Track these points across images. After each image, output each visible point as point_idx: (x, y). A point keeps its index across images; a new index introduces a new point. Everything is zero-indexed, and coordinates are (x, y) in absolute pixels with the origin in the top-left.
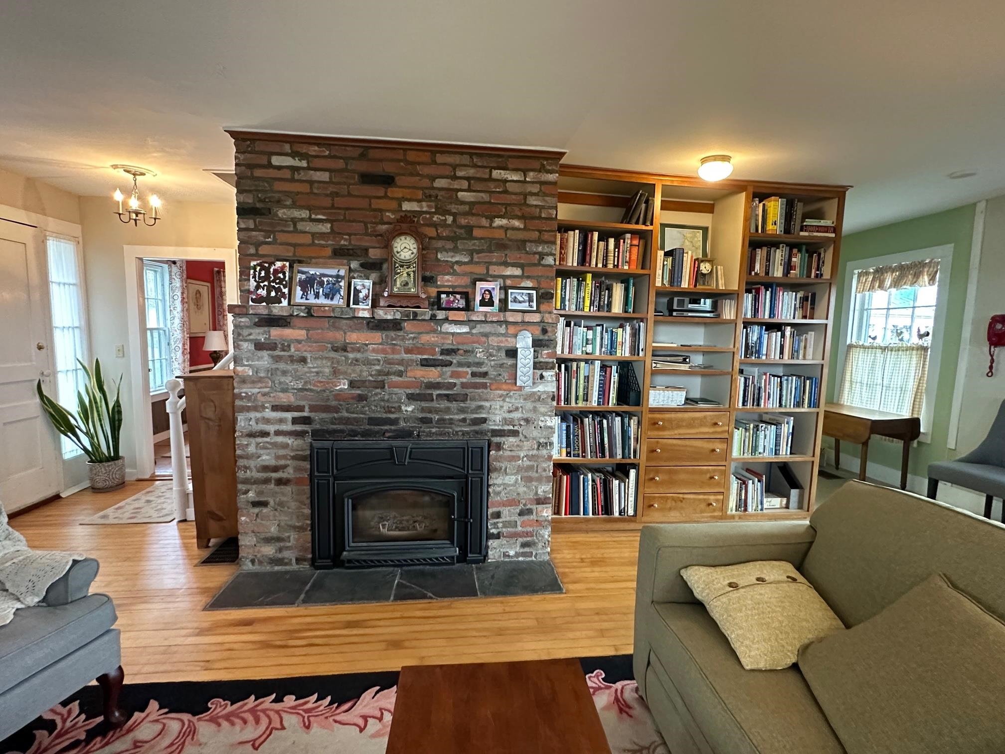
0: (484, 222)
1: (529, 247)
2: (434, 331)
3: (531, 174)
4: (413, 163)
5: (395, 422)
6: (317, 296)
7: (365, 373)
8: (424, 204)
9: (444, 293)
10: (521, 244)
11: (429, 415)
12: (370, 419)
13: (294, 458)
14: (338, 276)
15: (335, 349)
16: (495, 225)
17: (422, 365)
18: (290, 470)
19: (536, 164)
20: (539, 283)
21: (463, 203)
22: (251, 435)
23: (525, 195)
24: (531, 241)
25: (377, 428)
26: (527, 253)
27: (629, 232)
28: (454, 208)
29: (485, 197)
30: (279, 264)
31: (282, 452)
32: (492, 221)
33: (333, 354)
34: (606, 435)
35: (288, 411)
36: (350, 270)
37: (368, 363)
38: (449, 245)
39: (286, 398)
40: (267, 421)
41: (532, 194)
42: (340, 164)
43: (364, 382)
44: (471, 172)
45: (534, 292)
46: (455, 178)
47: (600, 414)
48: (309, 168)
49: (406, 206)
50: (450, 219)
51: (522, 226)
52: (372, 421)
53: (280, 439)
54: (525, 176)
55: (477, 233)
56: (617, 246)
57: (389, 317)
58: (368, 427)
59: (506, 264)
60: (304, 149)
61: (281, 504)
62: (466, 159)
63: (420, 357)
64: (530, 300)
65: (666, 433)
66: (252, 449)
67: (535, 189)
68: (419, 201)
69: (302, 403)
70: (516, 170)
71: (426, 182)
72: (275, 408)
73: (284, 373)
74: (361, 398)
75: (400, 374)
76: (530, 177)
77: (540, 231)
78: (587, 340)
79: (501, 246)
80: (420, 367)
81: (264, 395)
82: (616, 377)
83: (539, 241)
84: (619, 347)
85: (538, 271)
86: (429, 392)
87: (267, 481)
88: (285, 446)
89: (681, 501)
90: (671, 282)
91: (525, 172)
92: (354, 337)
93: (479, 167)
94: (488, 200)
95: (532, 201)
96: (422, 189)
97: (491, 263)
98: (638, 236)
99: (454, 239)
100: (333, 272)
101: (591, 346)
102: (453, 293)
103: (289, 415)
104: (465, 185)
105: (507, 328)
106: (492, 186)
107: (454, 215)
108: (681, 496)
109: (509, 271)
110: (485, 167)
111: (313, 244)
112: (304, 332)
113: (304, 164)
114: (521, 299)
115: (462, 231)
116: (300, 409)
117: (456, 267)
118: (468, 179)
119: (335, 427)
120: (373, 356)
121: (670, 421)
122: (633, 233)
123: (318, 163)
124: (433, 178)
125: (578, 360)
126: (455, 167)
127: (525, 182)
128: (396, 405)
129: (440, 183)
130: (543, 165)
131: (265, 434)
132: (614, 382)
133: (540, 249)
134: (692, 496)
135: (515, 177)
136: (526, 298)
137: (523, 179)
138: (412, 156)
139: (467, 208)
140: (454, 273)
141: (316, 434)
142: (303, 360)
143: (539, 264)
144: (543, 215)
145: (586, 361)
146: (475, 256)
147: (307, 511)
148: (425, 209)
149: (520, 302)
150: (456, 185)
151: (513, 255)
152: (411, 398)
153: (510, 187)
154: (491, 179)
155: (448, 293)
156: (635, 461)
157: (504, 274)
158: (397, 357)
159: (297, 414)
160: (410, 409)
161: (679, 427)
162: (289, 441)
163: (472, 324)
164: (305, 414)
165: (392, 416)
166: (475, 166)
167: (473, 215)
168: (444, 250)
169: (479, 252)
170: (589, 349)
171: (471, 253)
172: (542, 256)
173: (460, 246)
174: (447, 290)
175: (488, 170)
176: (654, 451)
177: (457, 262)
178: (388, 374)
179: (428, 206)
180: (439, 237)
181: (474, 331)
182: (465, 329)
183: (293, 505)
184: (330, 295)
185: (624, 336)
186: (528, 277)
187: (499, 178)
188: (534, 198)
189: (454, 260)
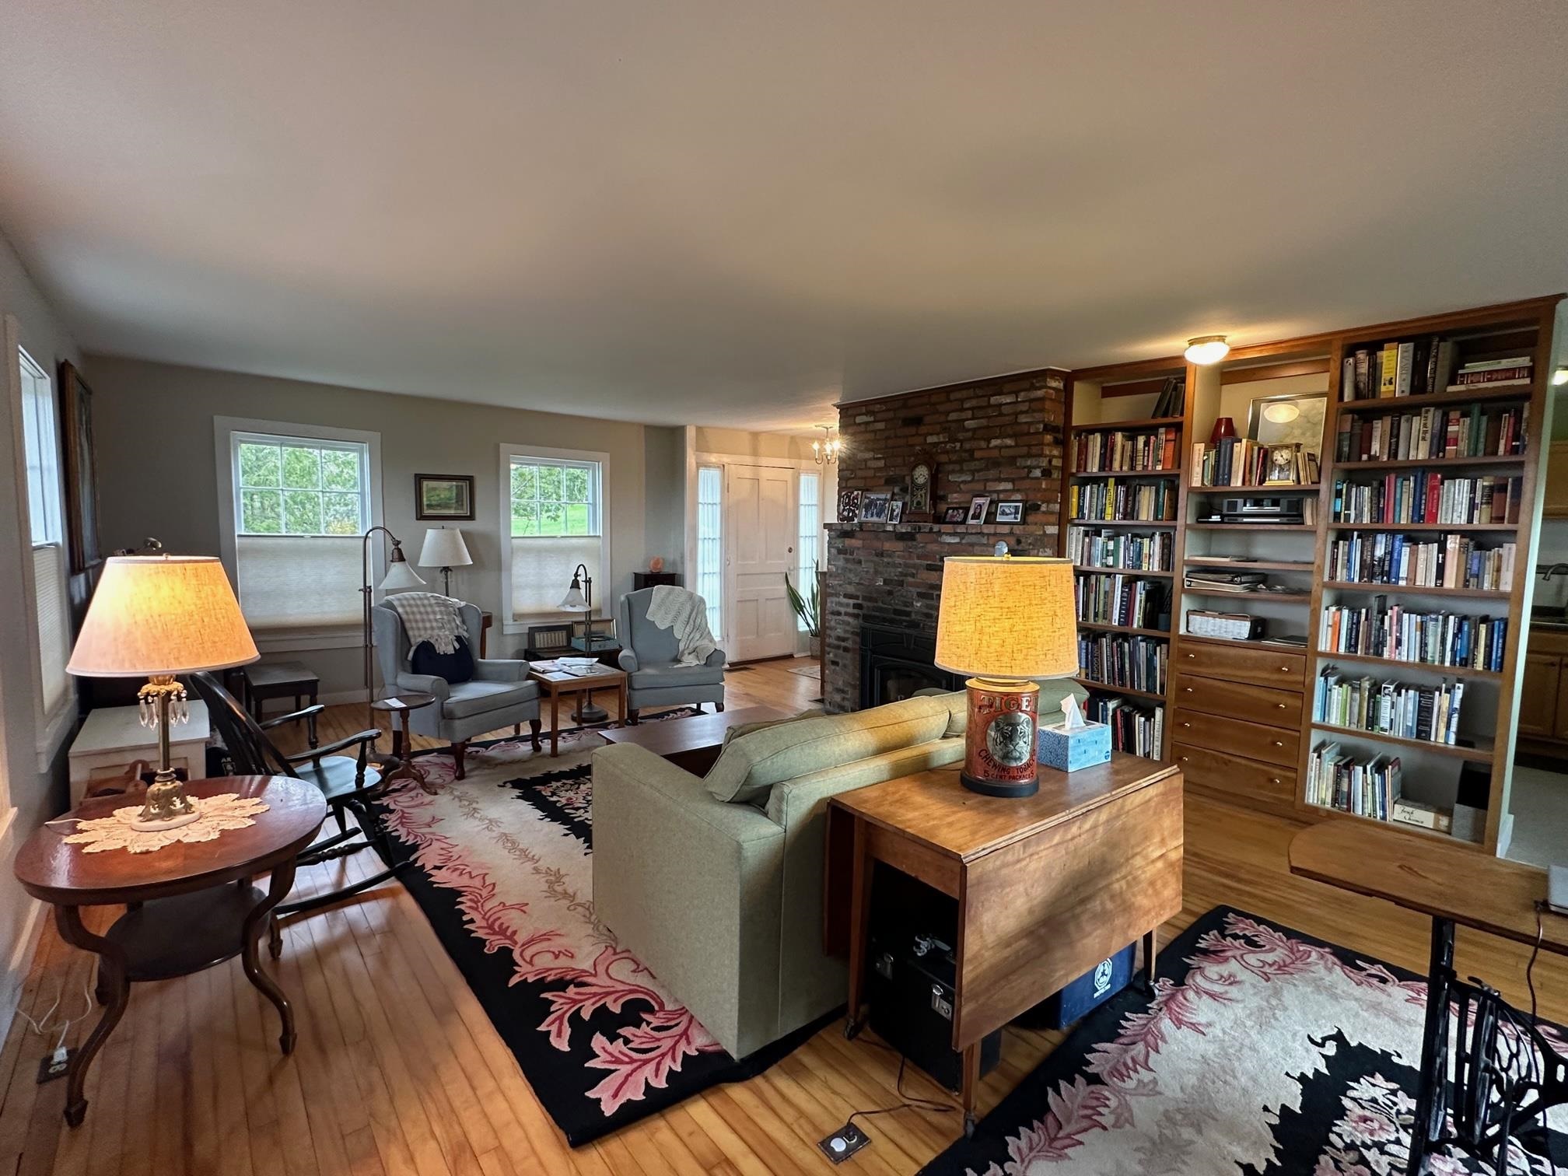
0: (983, 444)
1: (1020, 462)
2: (936, 541)
3: (1022, 394)
4: (934, 404)
5: (908, 614)
6: (872, 516)
7: (893, 573)
8: (941, 436)
9: (951, 508)
10: (1012, 460)
11: (930, 611)
12: (895, 610)
13: (852, 633)
14: (886, 500)
15: (877, 555)
16: (991, 445)
17: (927, 569)
18: (850, 642)
19: (1026, 384)
20: (1027, 495)
21: (968, 430)
22: (833, 613)
23: (1017, 414)
24: (1020, 457)
25: (898, 617)
26: (1018, 468)
27: (1162, 425)
28: (961, 436)
29: (984, 422)
30: (856, 493)
31: (848, 628)
32: (989, 443)
33: (876, 559)
34: (1127, 661)
35: (850, 598)
36: (893, 494)
37: (895, 566)
38: (957, 467)
39: (851, 589)
40: (840, 604)
41: (1022, 412)
42: (891, 415)
43: (892, 580)
44: (974, 403)
45: (1021, 504)
46: (962, 410)
47: (1122, 636)
48: (874, 422)
49: (930, 439)
50: (958, 445)
51: (1013, 444)
52: (897, 612)
53: (847, 618)
54: (1017, 397)
55: (977, 454)
56: (1147, 444)
57: (904, 531)
58: (893, 616)
59: (1000, 480)
60: (871, 408)
61: (845, 666)
62: (971, 392)
63: (926, 562)
64: (1017, 513)
65: (1203, 670)
66: (833, 623)
67: (1024, 407)
68: (938, 434)
69: (858, 594)
70: (1009, 393)
71: (942, 418)
72: (845, 596)
73: (850, 570)
74: (890, 593)
75: (913, 575)
76: (1022, 397)
77: (1029, 446)
78: (1108, 551)
79: (995, 463)
80: (926, 571)
81: (840, 585)
82: (1143, 596)
83: (1029, 456)
84: (1145, 561)
85: (1026, 484)
86: (931, 592)
87: (838, 647)
88: (848, 624)
89: (1226, 764)
90: (1215, 481)
91: (1016, 393)
92: (887, 546)
93: (981, 397)
94: (986, 424)
95: (1023, 419)
96: (940, 423)
97: (987, 480)
98: (1174, 429)
99: (960, 462)
100: (883, 496)
101: (1112, 558)
102: (957, 509)
103: (851, 602)
104: (969, 414)
105: (988, 539)
106: (990, 412)
107: (961, 442)
108: (1225, 756)
109: (1003, 486)
110: (984, 396)
111: (875, 476)
112: (861, 542)
113: (872, 419)
114: (1008, 512)
115: (967, 455)
116: (857, 598)
117: (962, 486)
118: (972, 409)
119: (874, 613)
120: (898, 561)
121: (1209, 655)
122: (1168, 426)
123: (880, 416)
124: (947, 413)
125: (1098, 573)
126: (962, 401)
127: (1017, 402)
128: (910, 601)
129: (953, 416)
130: (1033, 383)
131: (839, 614)
132: (1141, 601)
133: (1029, 463)
134: (1243, 762)
135: (1009, 399)
136: (1013, 511)
137: (1014, 400)
138: (934, 399)
139: (970, 434)
140: (960, 491)
141: (866, 618)
142: (860, 562)
143: (1028, 477)
144: (1032, 431)
145: (1108, 575)
146: (976, 475)
147: (858, 675)
148: (942, 440)
149: (1007, 514)
150: (964, 415)
151: (1006, 472)
152: (921, 595)
153: (1005, 410)
154: (989, 406)
155: (954, 509)
156: (1162, 698)
157: (998, 489)
158: (911, 562)
159: (856, 601)
160: (919, 605)
161: (1220, 664)
162: (850, 620)
163: (962, 535)
164: (859, 602)
165: (908, 609)
166: (978, 397)
167: (975, 439)
168: (953, 472)
169: (978, 471)
170: (1110, 561)
171: (973, 472)
172: (1030, 469)
173: (965, 468)
174: (955, 506)
175: (986, 399)
176: (1185, 690)
177: (962, 482)
178: (906, 575)
179: (944, 437)
180: (950, 462)
181: (964, 541)
182: (957, 540)
183: (851, 668)
184: (879, 515)
185: (1153, 548)
186: (1018, 491)
187: (996, 403)
188: (1024, 415)
189: (960, 480)
